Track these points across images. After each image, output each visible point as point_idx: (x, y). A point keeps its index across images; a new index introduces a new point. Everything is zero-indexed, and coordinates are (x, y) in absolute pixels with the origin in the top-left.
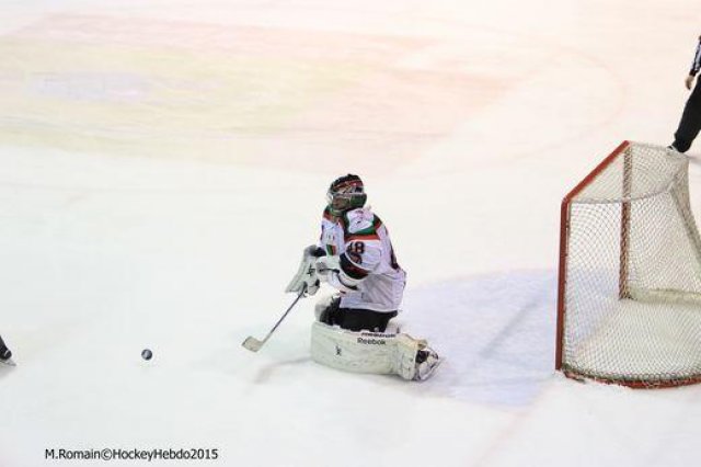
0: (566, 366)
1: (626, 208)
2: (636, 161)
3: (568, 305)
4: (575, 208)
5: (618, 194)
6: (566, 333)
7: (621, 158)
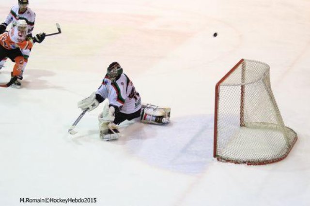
0: (218, 156)
1: (243, 87)
2: (247, 68)
3: (218, 130)
4: (221, 88)
5: (239, 81)
6: (218, 142)
7: (240, 67)
